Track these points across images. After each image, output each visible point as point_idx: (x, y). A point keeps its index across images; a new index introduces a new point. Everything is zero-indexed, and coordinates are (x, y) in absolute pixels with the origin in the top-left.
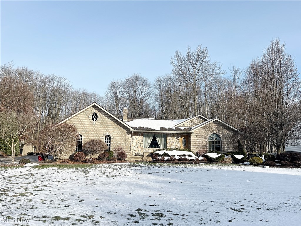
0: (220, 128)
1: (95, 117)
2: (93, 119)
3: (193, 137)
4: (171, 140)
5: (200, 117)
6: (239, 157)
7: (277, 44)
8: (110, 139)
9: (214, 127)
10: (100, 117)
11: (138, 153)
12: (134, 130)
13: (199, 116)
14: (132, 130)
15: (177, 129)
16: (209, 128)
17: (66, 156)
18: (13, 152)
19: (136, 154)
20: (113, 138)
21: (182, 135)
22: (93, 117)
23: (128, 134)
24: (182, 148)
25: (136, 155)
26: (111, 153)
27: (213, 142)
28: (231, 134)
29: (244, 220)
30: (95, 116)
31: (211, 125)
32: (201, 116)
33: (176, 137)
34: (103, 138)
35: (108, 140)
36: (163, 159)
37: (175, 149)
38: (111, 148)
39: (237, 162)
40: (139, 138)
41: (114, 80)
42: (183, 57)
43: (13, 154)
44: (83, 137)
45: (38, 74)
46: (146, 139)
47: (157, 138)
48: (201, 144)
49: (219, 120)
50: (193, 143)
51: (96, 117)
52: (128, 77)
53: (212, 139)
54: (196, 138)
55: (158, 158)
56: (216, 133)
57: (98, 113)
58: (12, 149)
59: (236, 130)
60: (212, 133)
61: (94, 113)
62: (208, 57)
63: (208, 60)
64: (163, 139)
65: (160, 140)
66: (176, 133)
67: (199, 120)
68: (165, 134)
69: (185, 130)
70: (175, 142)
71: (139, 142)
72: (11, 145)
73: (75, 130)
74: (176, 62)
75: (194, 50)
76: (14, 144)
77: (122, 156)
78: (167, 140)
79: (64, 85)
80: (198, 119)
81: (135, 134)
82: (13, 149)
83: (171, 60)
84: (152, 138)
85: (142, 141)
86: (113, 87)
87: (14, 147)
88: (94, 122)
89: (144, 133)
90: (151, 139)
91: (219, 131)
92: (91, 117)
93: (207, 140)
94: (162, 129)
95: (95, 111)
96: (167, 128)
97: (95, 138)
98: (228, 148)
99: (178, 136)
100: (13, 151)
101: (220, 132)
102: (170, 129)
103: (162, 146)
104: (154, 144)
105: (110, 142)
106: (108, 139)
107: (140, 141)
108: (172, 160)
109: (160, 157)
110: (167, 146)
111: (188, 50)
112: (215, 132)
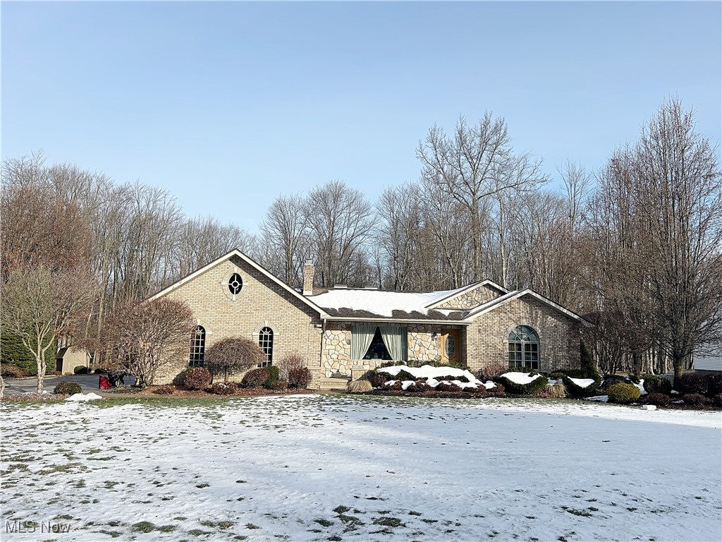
0: (536, 312)
1: (235, 284)
2: (232, 290)
3: (471, 335)
4: (419, 341)
5: (488, 286)
6: (584, 383)
7: (675, 112)
8: (271, 338)
9: (522, 310)
10: (247, 284)
11: (338, 371)
12: (328, 317)
13: (485, 282)
14: (324, 315)
15: (433, 314)
16: (511, 312)
17: (166, 376)
18: (39, 367)
19: (333, 374)
20: (278, 334)
21: (443, 329)
22: (232, 284)
23: (315, 326)
24: (445, 359)
25: (333, 376)
26: (273, 371)
27: (519, 345)
28: (563, 327)
29: (596, 536)
30: (235, 281)
31: (515, 305)
32: (491, 283)
33: (430, 334)
34: (254, 333)
35: (266, 338)
36: (398, 387)
37: (428, 363)
38: (273, 358)
39: (576, 394)
40: (342, 335)
41: (283, 195)
42: (447, 141)
43: (41, 371)
44: (208, 333)
45: (101, 180)
46: (358, 336)
47: (384, 336)
48: (491, 351)
49: (534, 294)
50: (470, 349)
51: (239, 284)
52: (315, 189)
53: (517, 339)
54: (477, 336)
55: (386, 384)
56: (526, 324)
57: (244, 275)
58: (38, 360)
59: (576, 317)
60: (517, 324)
61: (235, 274)
62: (507, 141)
63: (509, 148)
64: (399, 338)
65: (392, 342)
66: (430, 324)
67: (485, 293)
68: (404, 325)
69: (452, 316)
70: (427, 346)
71: (341, 344)
72: (36, 351)
73: (187, 315)
74: (430, 155)
75: (473, 125)
76: (43, 347)
77: (299, 379)
78: (409, 342)
79: (162, 207)
80: (483, 289)
81: (331, 325)
82: (41, 359)
83: (419, 149)
84: (373, 335)
85: (349, 343)
86: (281, 213)
87: (43, 355)
88: (234, 297)
89: (353, 324)
90: (369, 338)
91: (534, 320)
92: (226, 283)
93: (504, 341)
94: (397, 313)
95: (237, 270)
96: (408, 311)
97: (237, 335)
98: (556, 361)
99: (435, 330)
100: (39, 364)
101: (536, 322)
102: (415, 314)
103: (396, 356)
104: (377, 350)
105: (271, 345)
106: (266, 336)
107: (344, 342)
108: (419, 390)
109: (392, 383)
110: (409, 354)
111: (460, 125)
112: (524, 322)
